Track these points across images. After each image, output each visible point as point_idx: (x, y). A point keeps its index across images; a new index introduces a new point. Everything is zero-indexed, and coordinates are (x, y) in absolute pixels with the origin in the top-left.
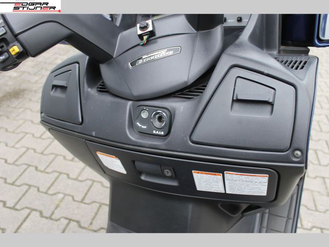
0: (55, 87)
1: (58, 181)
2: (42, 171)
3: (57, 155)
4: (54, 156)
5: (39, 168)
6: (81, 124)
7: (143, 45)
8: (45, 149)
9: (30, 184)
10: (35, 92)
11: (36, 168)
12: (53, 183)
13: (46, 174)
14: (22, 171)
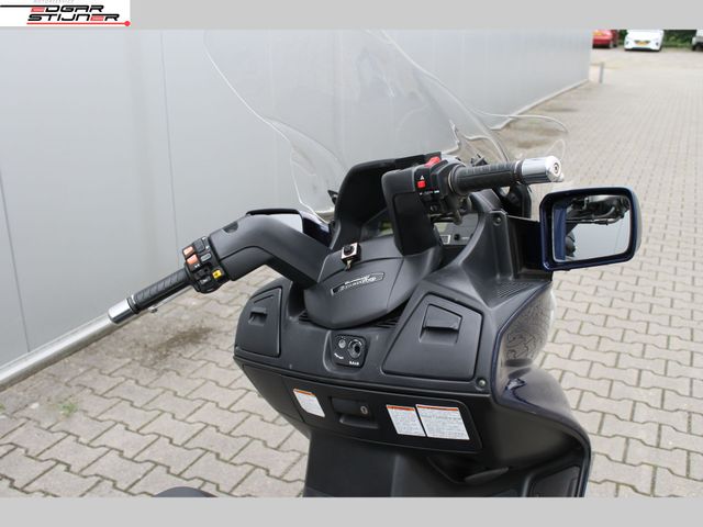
0: (254, 314)
1: (250, 477)
2: (226, 462)
3: (253, 439)
4: (248, 439)
5: (222, 456)
6: (279, 356)
7: (348, 270)
8: (235, 428)
9: (206, 478)
10: (226, 334)
11: (218, 455)
12: (243, 480)
13: (232, 466)
14: (195, 458)
